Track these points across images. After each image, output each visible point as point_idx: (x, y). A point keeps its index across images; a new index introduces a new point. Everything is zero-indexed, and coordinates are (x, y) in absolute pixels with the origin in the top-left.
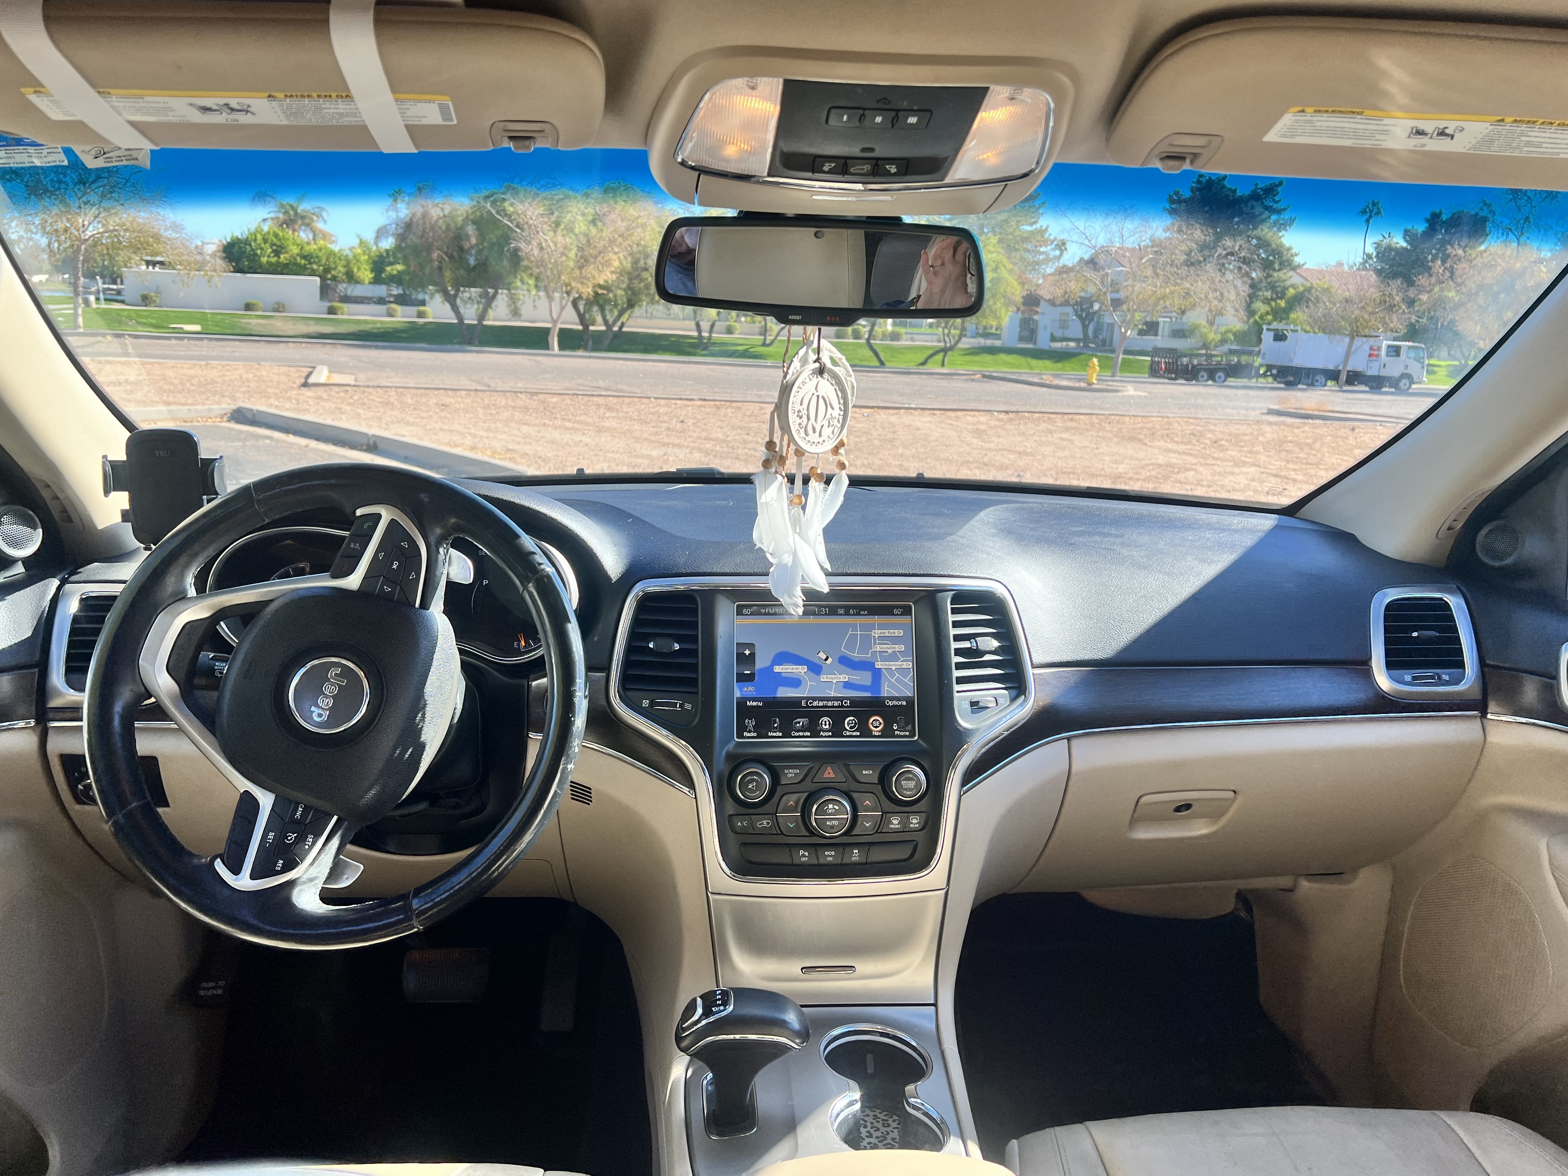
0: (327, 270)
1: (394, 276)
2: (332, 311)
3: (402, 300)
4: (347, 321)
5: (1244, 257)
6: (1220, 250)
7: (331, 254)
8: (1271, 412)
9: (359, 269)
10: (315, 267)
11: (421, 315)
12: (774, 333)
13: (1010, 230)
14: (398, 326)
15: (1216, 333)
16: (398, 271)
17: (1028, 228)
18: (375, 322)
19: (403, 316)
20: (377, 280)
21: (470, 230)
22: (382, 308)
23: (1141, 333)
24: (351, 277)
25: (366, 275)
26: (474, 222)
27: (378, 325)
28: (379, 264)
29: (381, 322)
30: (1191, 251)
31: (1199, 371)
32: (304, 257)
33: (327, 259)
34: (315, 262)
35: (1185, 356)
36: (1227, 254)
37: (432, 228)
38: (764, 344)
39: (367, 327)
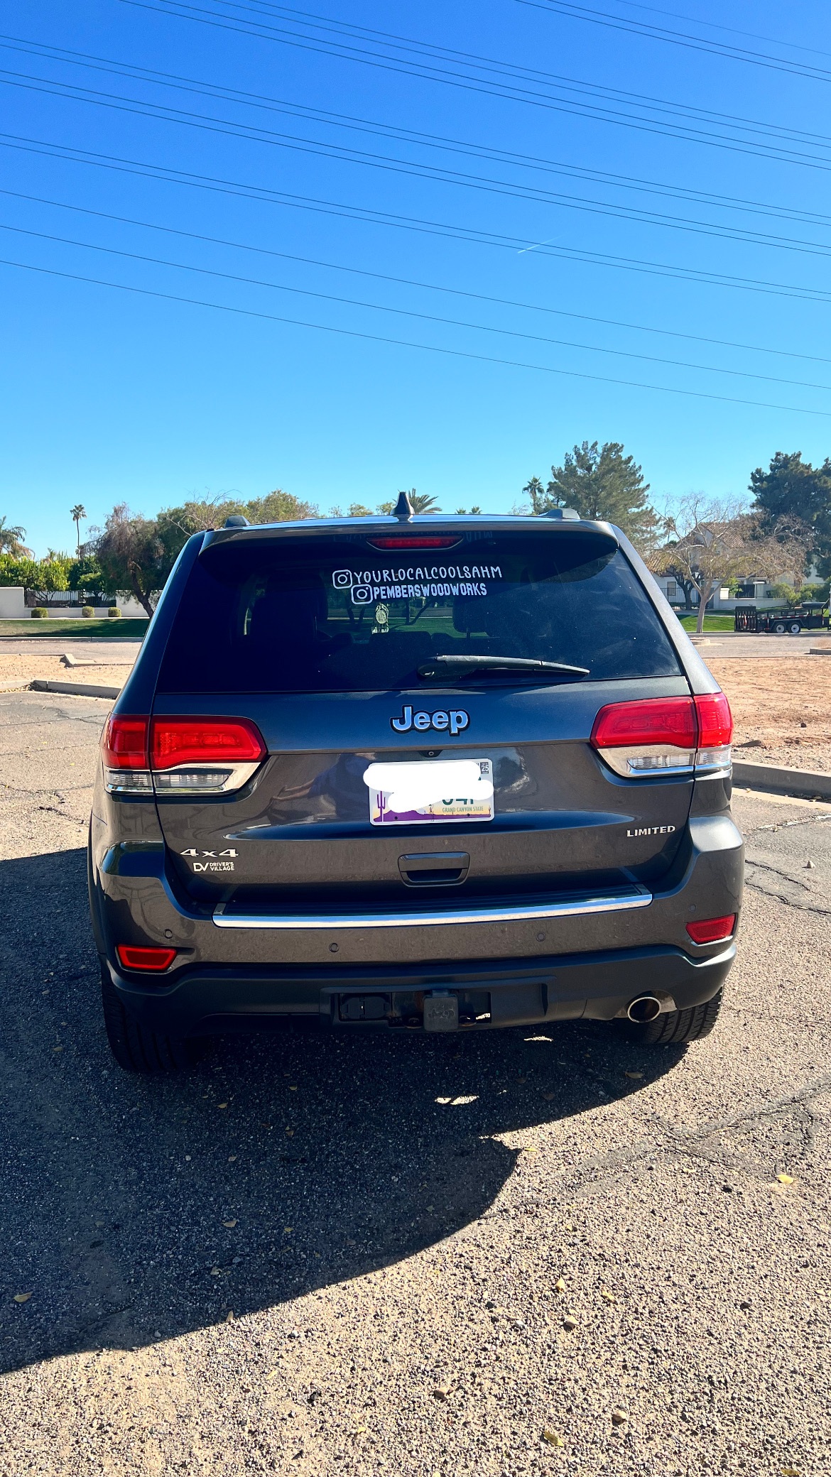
0: (30, 581)
1: (87, 583)
2: (35, 614)
3: (95, 602)
4: (50, 622)
5: (799, 530)
6: (778, 525)
7: (34, 566)
8: (812, 652)
9: (57, 578)
10: (20, 578)
11: (112, 614)
12: (416, 614)
13: (619, 514)
14: (93, 624)
15: (796, 591)
16: (91, 579)
17: (636, 510)
18: (73, 622)
19: (97, 616)
20: (73, 587)
21: (158, 542)
22: (79, 610)
23: (739, 595)
24: (51, 586)
25: (64, 583)
26: (161, 536)
27: (77, 625)
28: (75, 573)
29: (78, 622)
30: (755, 527)
31: (776, 624)
32: (11, 571)
33: (31, 571)
34: (20, 575)
35: (763, 613)
36: (784, 528)
37: (128, 542)
38: (407, 624)
39: (68, 627)
